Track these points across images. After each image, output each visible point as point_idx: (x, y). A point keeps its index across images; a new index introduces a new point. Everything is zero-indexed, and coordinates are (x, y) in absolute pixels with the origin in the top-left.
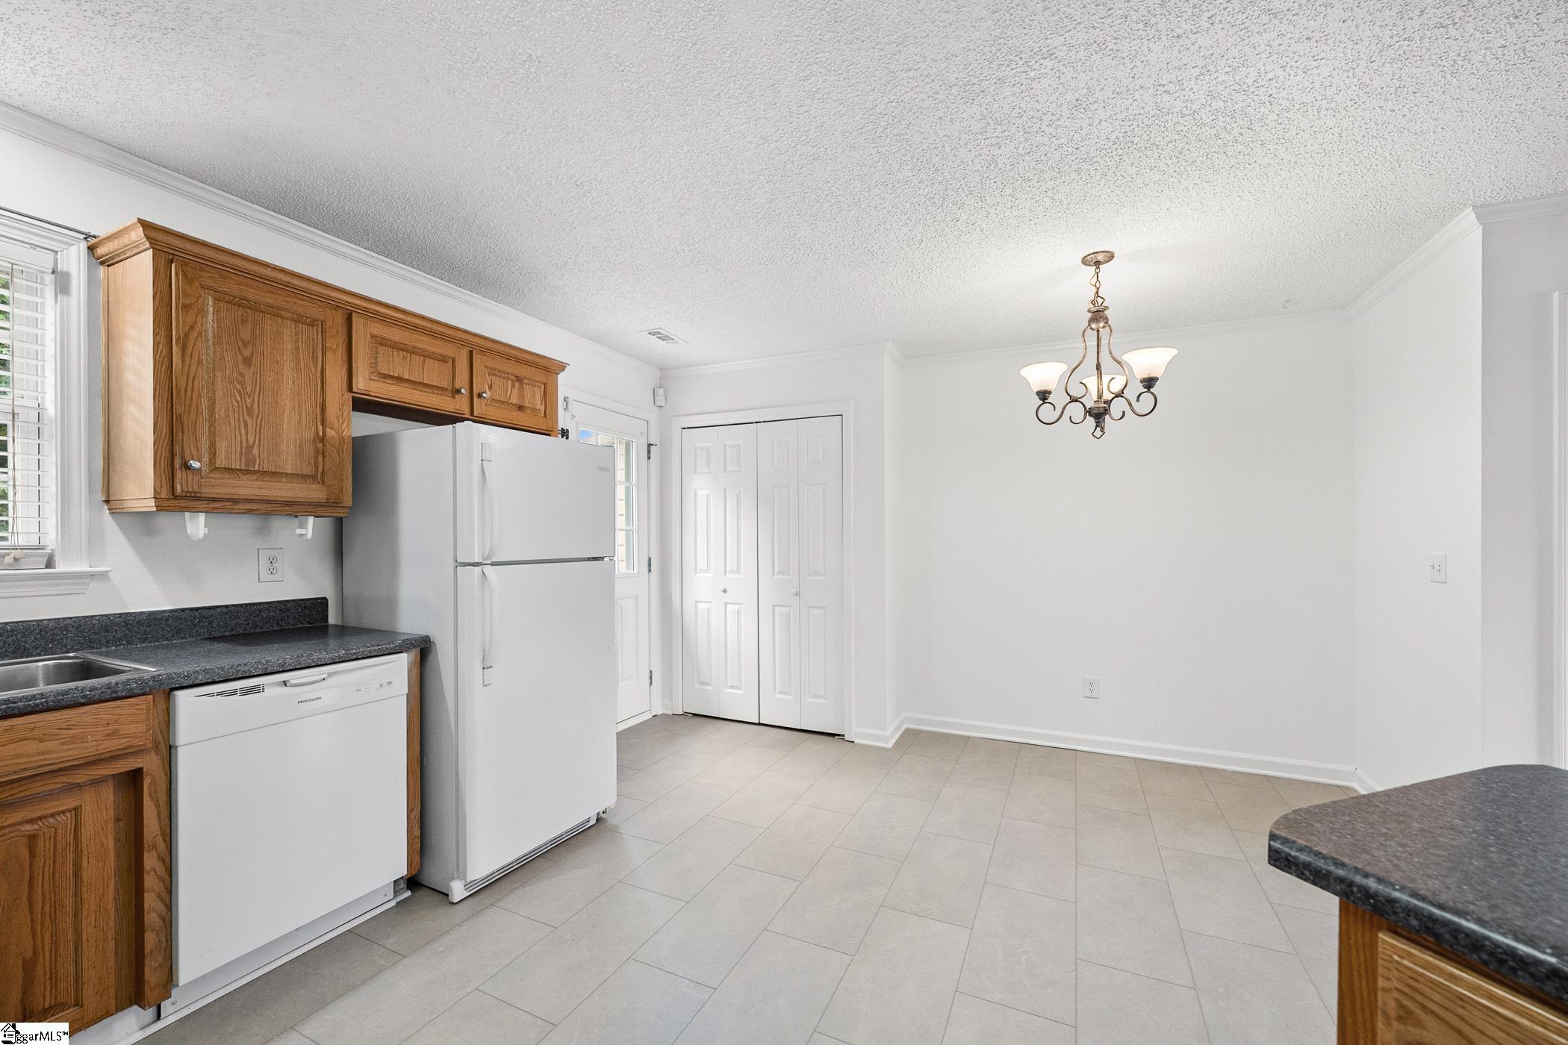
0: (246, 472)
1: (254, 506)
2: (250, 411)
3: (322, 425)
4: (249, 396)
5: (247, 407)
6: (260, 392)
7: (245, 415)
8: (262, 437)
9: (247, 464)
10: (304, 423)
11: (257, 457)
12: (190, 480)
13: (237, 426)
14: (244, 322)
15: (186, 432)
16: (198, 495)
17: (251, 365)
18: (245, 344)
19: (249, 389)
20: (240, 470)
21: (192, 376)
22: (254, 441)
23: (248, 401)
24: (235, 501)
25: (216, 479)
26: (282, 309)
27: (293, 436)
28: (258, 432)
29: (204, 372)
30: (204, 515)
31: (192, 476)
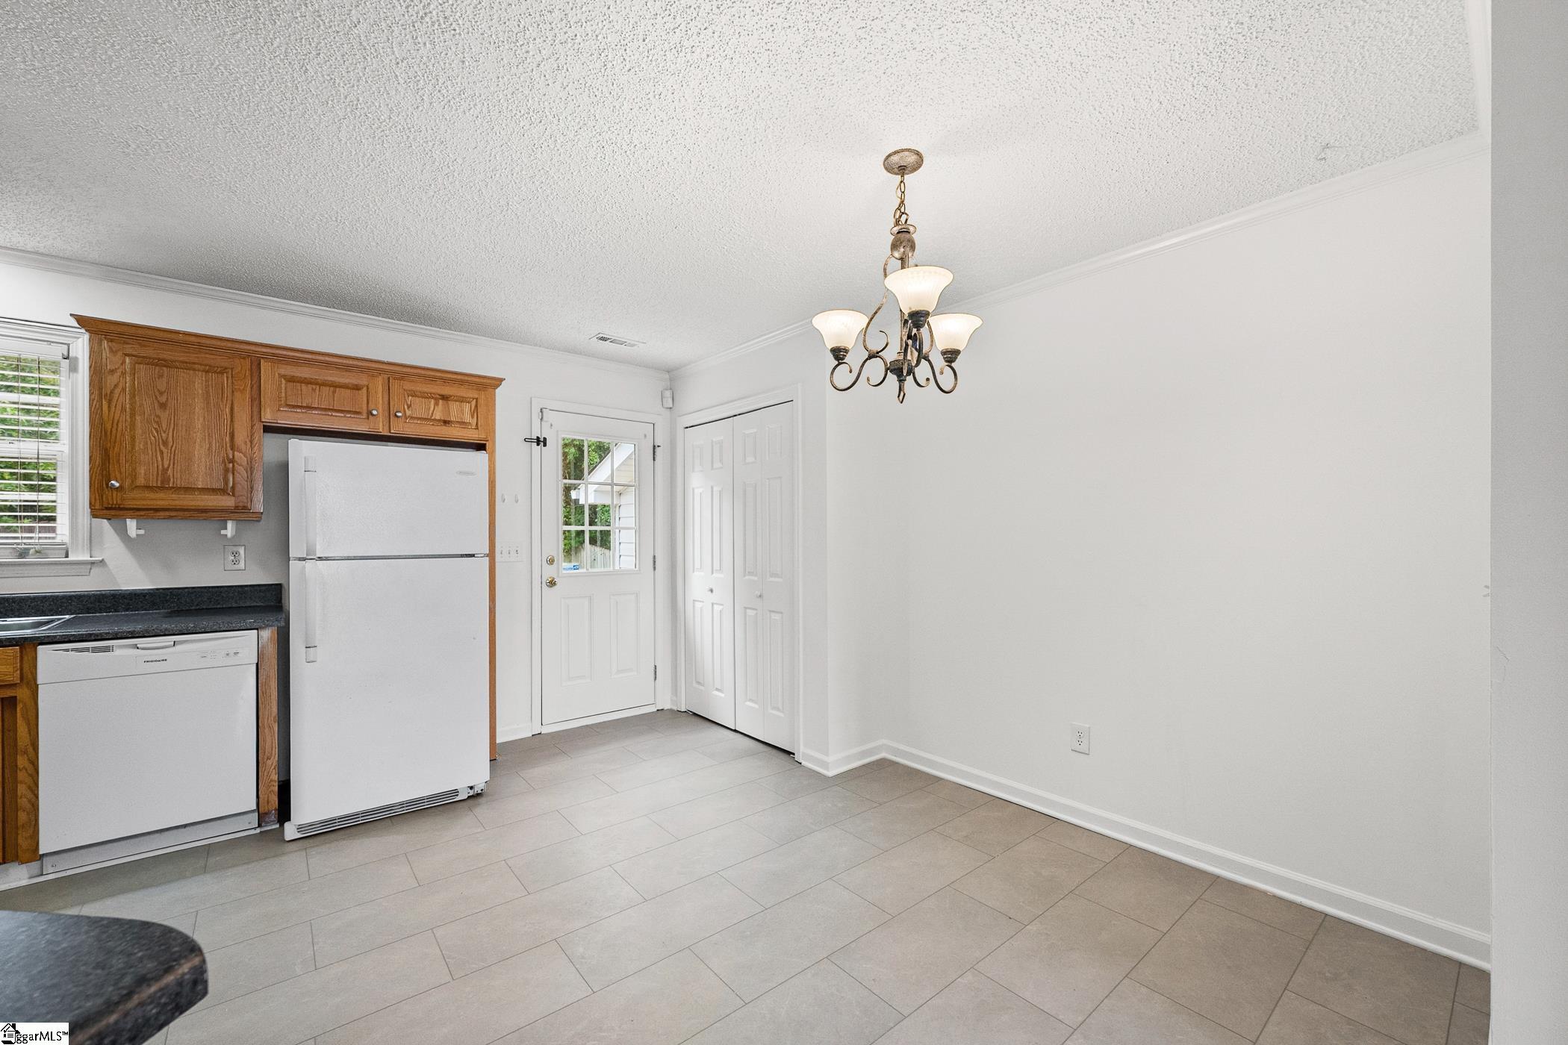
0: (162, 488)
1: (173, 514)
2: (165, 443)
3: (232, 449)
4: (165, 432)
5: (163, 440)
6: (174, 428)
7: (162, 447)
8: (176, 462)
9: (162, 482)
10: (214, 448)
11: (171, 476)
12: (114, 495)
13: (154, 454)
14: (161, 376)
15: (111, 461)
16: (122, 506)
17: (165, 409)
18: (161, 393)
19: (164, 427)
20: (157, 487)
21: (116, 421)
22: (169, 465)
23: (163, 435)
24: (156, 510)
25: (137, 494)
26: (194, 363)
27: (203, 460)
28: (172, 458)
29: (128, 417)
30: (135, 520)
31: (115, 493)
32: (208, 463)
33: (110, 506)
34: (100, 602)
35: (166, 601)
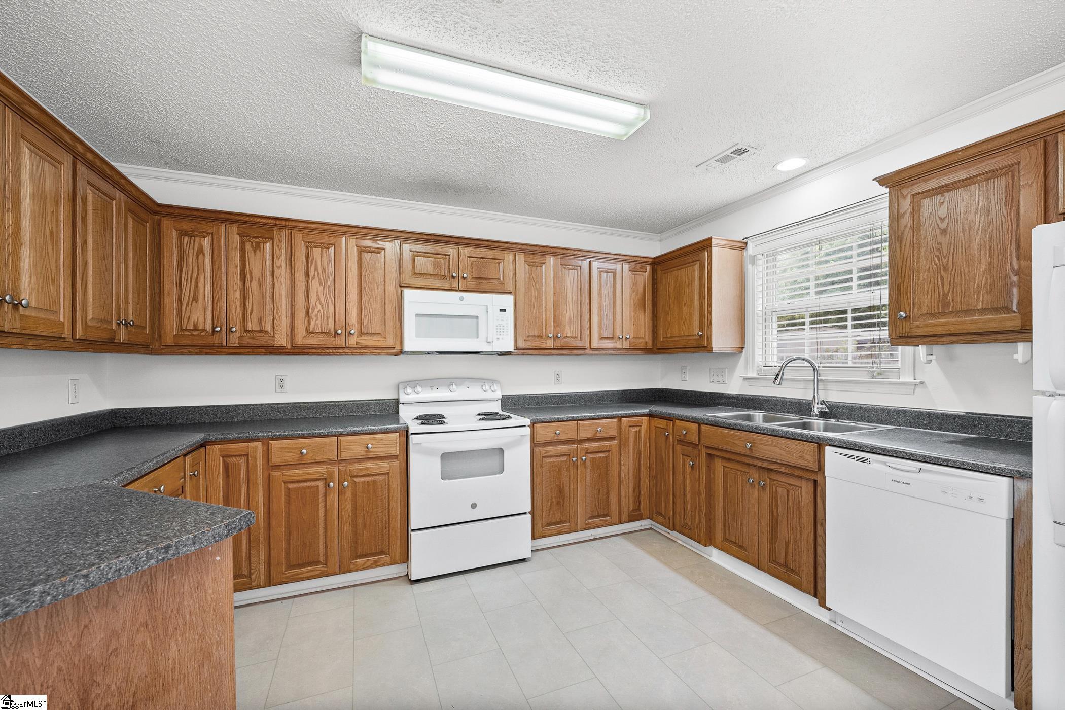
0: (943, 314)
1: (954, 338)
2: (946, 269)
3: (1018, 259)
4: (945, 257)
5: (944, 266)
6: (954, 251)
7: (942, 272)
8: (956, 285)
9: (943, 307)
10: (996, 263)
11: (951, 301)
12: (904, 325)
13: (936, 281)
14: (941, 204)
15: (902, 295)
16: (910, 334)
17: (946, 233)
18: (942, 220)
19: (945, 252)
20: (939, 313)
21: (905, 257)
22: (949, 290)
23: (945, 261)
24: (941, 335)
25: (922, 322)
26: (975, 176)
27: (984, 278)
28: (952, 282)
29: (915, 252)
30: (925, 346)
31: (904, 323)
32: (989, 281)
33: (901, 335)
34: (919, 418)
35: (975, 426)
